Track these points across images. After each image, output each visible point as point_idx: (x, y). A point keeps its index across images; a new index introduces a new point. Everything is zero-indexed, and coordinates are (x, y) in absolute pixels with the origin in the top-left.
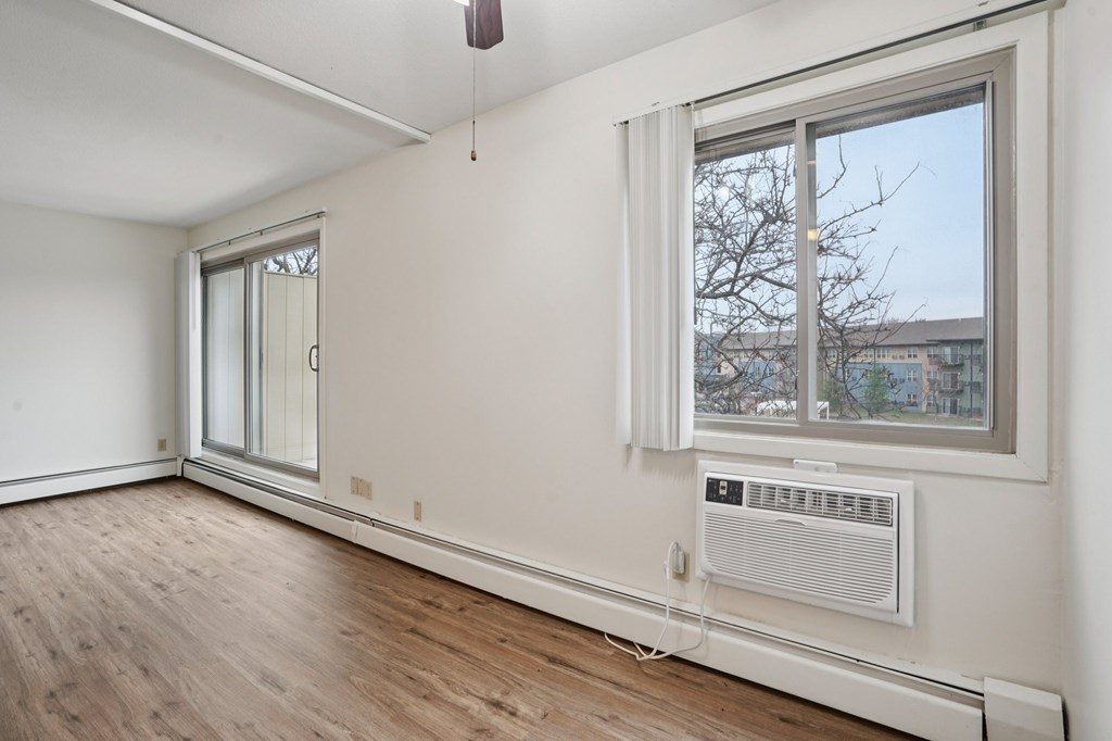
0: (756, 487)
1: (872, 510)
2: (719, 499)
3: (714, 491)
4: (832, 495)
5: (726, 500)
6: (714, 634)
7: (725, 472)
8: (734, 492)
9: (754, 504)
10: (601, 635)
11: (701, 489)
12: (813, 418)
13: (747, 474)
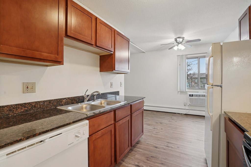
0: (195, 95)
2: (191, 96)
3: (190, 95)
4: (203, 95)
5: (192, 96)
6: (190, 111)
7: (191, 94)
8: (192, 95)
9: (195, 96)
10: (175, 113)
11: (188, 95)
12: (200, 88)
13: (194, 94)
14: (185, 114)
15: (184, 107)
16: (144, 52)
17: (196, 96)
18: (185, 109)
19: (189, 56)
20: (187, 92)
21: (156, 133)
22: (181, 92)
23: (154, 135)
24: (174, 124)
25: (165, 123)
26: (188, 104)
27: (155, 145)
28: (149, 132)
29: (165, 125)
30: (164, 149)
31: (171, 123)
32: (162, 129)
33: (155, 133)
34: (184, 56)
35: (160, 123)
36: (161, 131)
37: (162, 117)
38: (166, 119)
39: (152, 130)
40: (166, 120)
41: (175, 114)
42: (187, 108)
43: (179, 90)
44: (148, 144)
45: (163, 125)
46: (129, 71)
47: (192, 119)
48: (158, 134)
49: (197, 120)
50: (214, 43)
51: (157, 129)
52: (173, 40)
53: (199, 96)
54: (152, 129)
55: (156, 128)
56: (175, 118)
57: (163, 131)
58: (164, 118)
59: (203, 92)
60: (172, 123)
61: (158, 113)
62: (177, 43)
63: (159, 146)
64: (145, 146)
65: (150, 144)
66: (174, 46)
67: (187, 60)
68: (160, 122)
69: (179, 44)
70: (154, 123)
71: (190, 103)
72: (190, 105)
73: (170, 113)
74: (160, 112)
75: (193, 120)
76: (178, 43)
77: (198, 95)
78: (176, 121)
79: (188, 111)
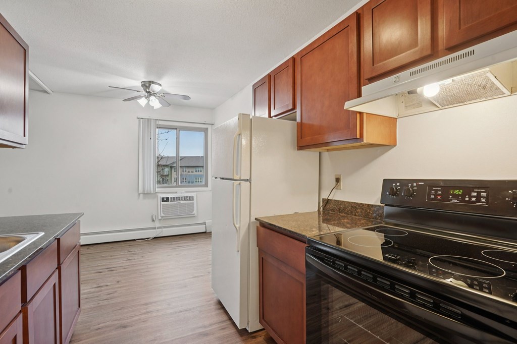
0: (171, 198)
1: (191, 198)
2: (165, 201)
3: (163, 200)
4: (184, 197)
5: (166, 201)
6: (164, 229)
7: (165, 196)
8: (167, 199)
9: (171, 201)
10: (134, 240)
11: (160, 200)
12: (180, 184)
13: (169, 196)
14: (155, 238)
15: (151, 225)
16: (46, 92)
17: (174, 199)
18: (155, 228)
19: (161, 123)
20: (157, 194)
21: (109, 296)
22: (144, 194)
23: (105, 303)
24: (139, 263)
25: (121, 265)
26: (160, 218)
27: (120, 322)
28: (88, 300)
29: (122, 270)
30: (143, 322)
31: (132, 264)
32: (118, 282)
33: (105, 297)
34: (152, 120)
35: (106, 270)
36: (119, 286)
37: (106, 256)
38: (118, 258)
39: (94, 292)
40: (120, 259)
41: (134, 242)
42: (157, 224)
43: (141, 190)
44: (99, 331)
45: (118, 273)
46: (26, 140)
47: (170, 243)
48: (115, 295)
49: (179, 244)
50: (243, 114)
51: (107, 286)
52: (137, 84)
53: (179, 199)
54: (93, 290)
55: (102, 285)
56: (137, 250)
57: (122, 285)
58: (112, 256)
59: (186, 192)
60: (135, 263)
61: (92, 249)
62: (146, 92)
63: (129, 321)
64: (94, 338)
65: (106, 327)
66: (140, 97)
67: (157, 130)
68: (106, 267)
69: (151, 95)
70: (91, 274)
71: (162, 215)
72: (163, 219)
73: (123, 243)
74: (96, 246)
75: (172, 246)
76: (149, 92)
77: (177, 197)
78: (142, 255)
79: (161, 230)
